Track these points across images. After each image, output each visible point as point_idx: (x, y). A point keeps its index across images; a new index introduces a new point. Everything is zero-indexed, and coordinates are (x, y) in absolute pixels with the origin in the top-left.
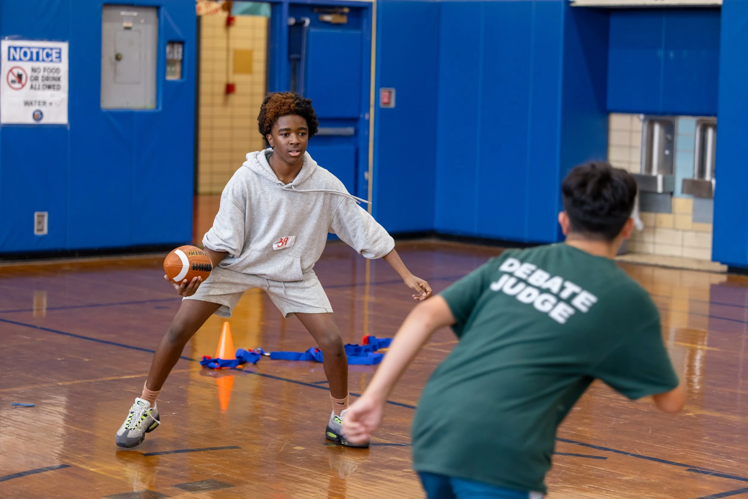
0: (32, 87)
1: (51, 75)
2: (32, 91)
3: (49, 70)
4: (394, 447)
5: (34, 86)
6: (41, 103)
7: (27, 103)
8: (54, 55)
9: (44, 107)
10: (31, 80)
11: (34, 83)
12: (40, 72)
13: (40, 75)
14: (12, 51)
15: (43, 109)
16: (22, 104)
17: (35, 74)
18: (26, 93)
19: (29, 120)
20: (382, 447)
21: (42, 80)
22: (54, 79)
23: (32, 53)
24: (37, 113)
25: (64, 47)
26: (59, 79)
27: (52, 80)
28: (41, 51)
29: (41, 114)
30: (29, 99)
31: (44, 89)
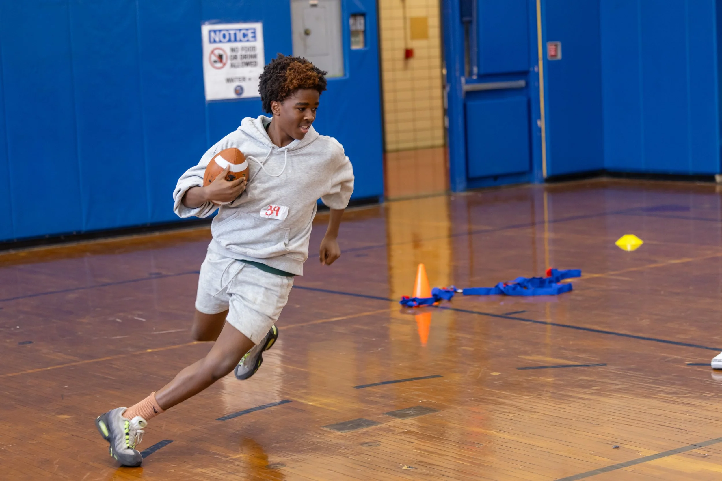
1: (248, 53)
2: (233, 70)
4: (582, 368)
6: (241, 79)
7: (229, 80)
8: (250, 35)
10: (232, 59)
11: (234, 61)
12: (237, 51)
15: (243, 84)
16: (224, 81)
17: (234, 54)
18: (227, 71)
19: (231, 95)
20: (571, 368)
21: (241, 59)
23: (230, 34)
24: (239, 88)
25: (258, 27)
26: (255, 56)
27: (250, 58)
30: (230, 76)
31: (243, 66)
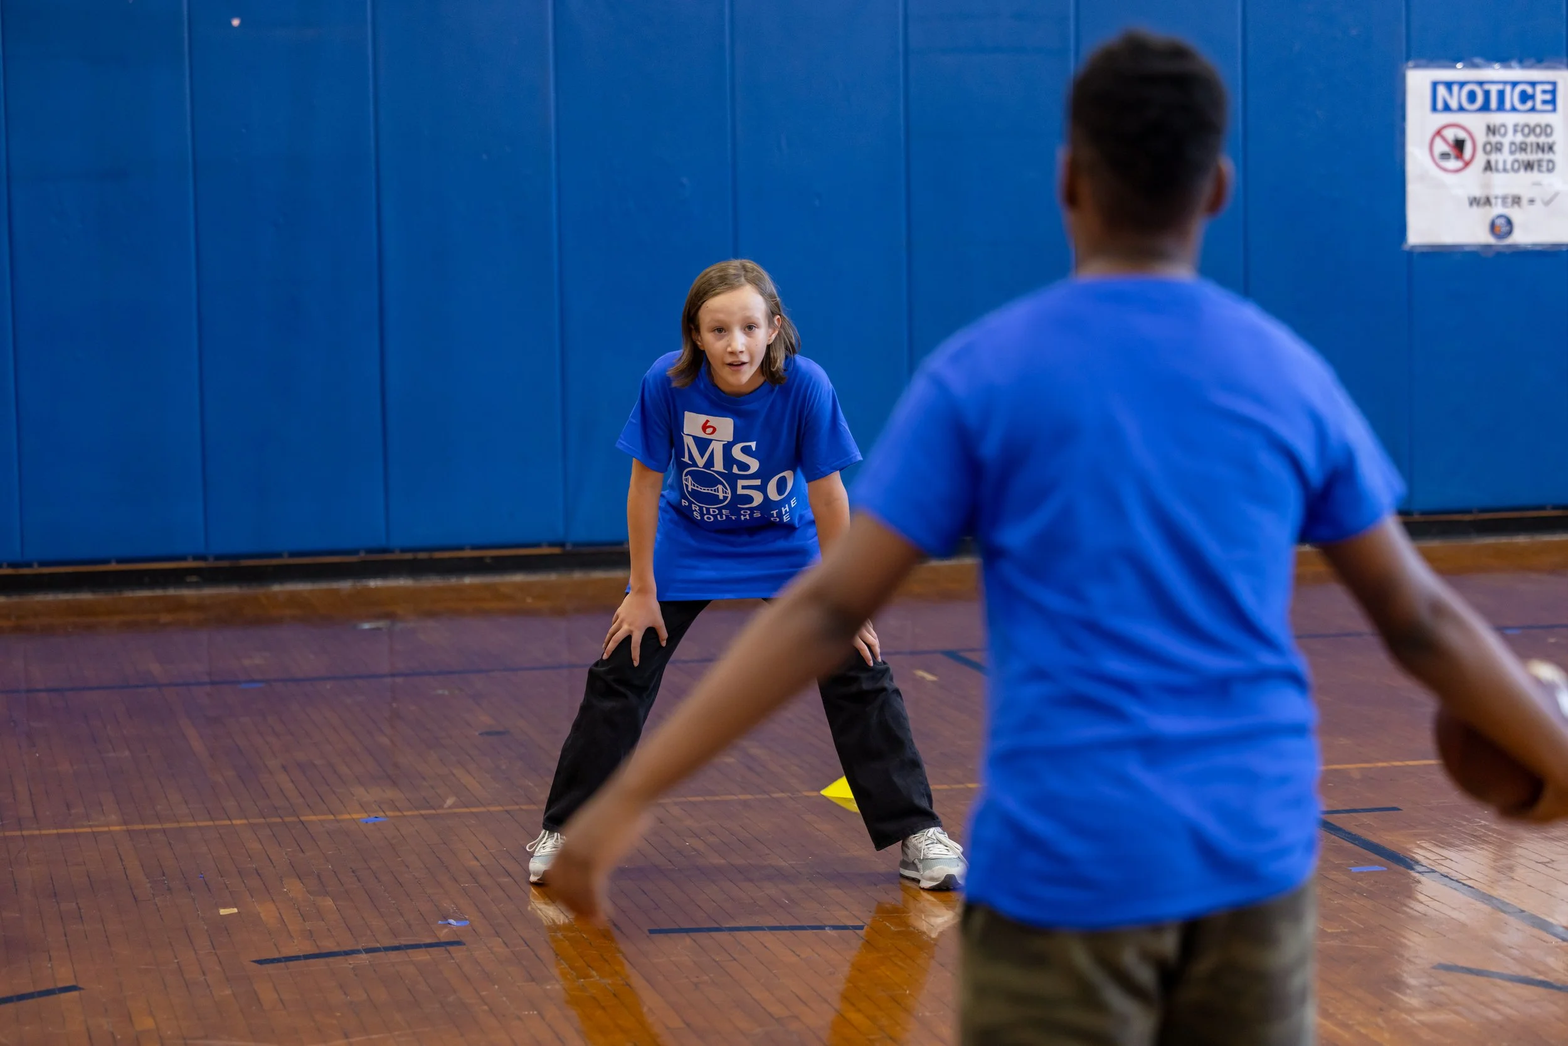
0: (1488, 167)
3: (1526, 130)
5: (1493, 164)
9: (1516, 206)
13: (1506, 141)
14: (1442, 91)
22: (1540, 148)
28: (1508, 89)
29: (1509, 222)
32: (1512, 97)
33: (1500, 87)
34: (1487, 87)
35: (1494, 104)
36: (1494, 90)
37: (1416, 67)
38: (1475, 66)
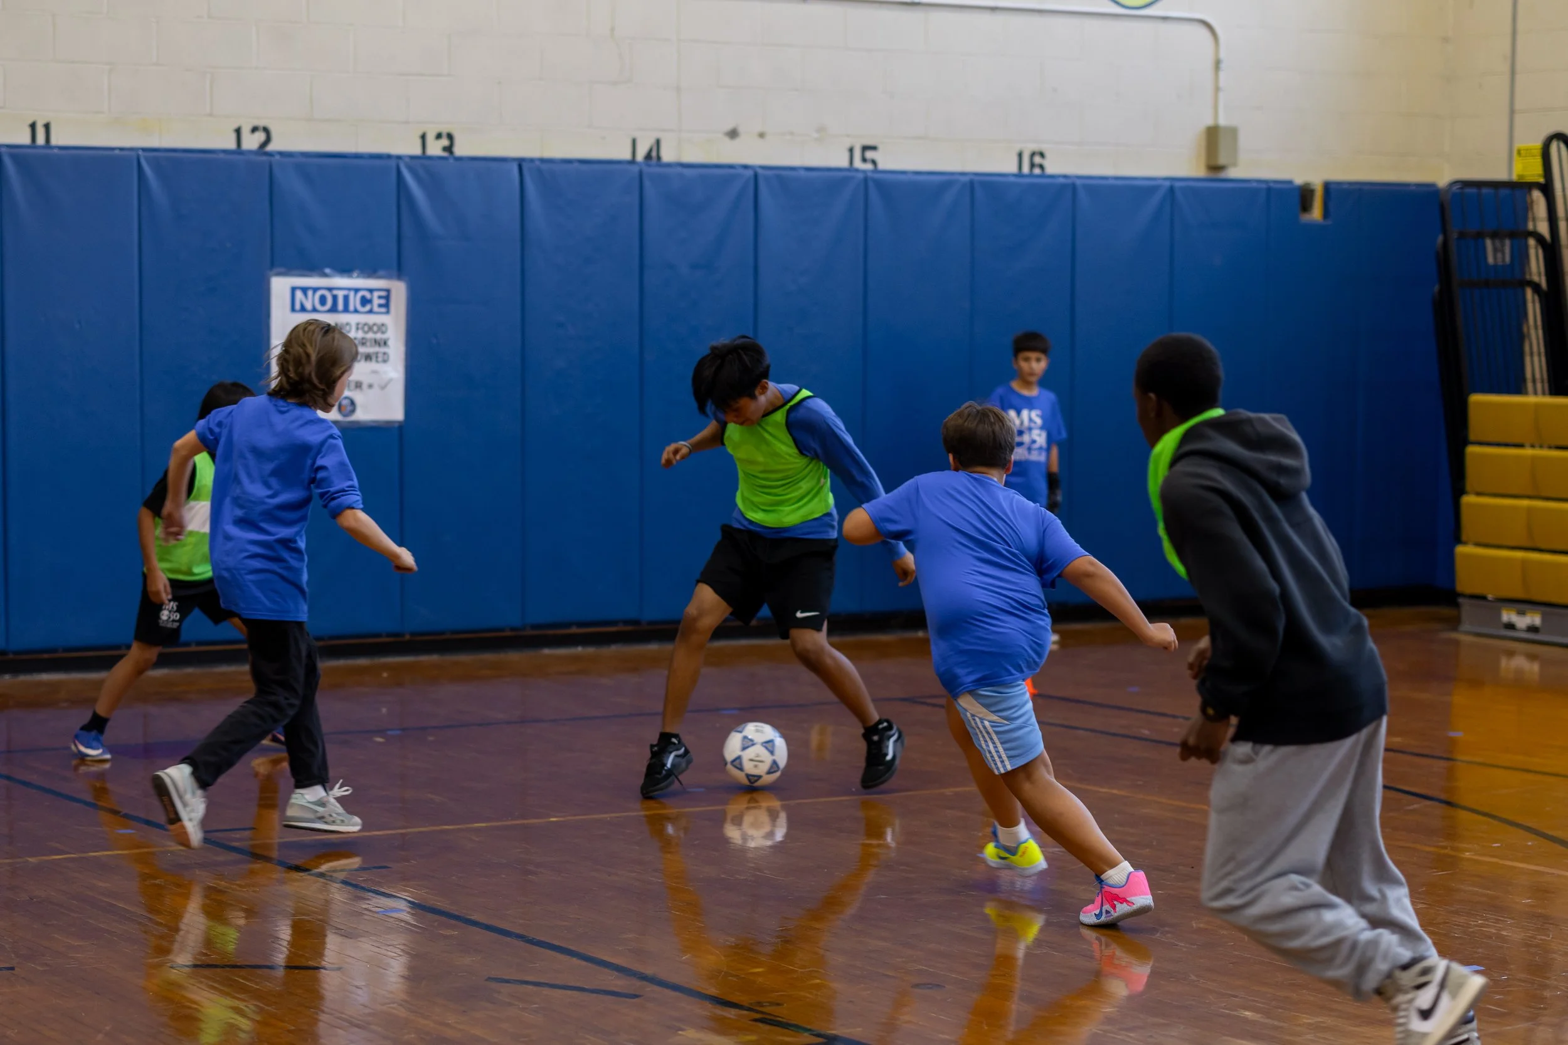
32: (354, 301)
33: (345, 292)
34: (335, 292)
35: (340, 306)
36: (341, 294)
37: (279, 274)
38: (325, 275)
